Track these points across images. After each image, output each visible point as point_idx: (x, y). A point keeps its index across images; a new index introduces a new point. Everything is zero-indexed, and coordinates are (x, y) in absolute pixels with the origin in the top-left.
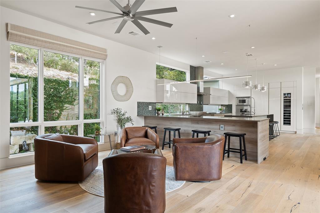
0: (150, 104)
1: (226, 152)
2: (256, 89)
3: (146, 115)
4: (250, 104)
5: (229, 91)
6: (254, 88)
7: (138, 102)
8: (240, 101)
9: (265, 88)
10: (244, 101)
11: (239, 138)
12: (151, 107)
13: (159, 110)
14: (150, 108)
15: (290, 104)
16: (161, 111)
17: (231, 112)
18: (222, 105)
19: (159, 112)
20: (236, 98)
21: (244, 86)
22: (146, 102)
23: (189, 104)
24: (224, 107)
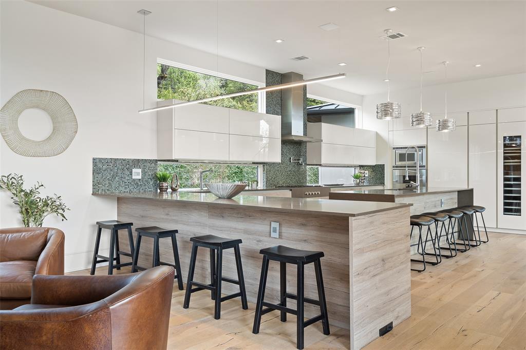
0: (137, 163)
1: (264, 308)
2: (418, 124)
3: (123, 191)
4: (424, 164)
5: (377, 133)
6: (415, 123)
7: (94, 159)
8: (402, 157)
9: (450, 124)
10: (411, 157)
11: (296, 265)
12: (140, 171)
13: (164, 179)
14: (137, 174)
15: (520, 162)
16: (169, 181)
17: (383, 183)
18: (361, 167)
19: (165, 184)
20: (394, 148)
21: (380, 115)
22: (124, 160)
23: (264, 164)
24: (367, 172)
